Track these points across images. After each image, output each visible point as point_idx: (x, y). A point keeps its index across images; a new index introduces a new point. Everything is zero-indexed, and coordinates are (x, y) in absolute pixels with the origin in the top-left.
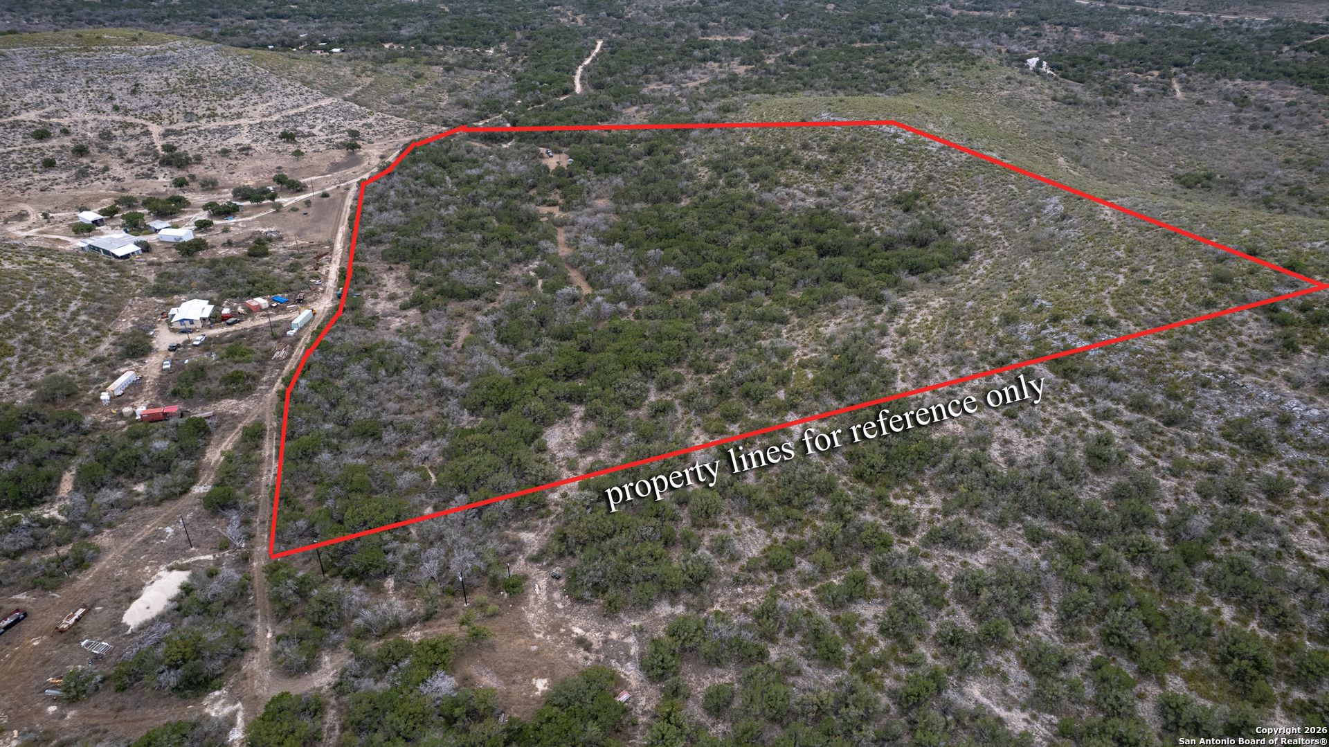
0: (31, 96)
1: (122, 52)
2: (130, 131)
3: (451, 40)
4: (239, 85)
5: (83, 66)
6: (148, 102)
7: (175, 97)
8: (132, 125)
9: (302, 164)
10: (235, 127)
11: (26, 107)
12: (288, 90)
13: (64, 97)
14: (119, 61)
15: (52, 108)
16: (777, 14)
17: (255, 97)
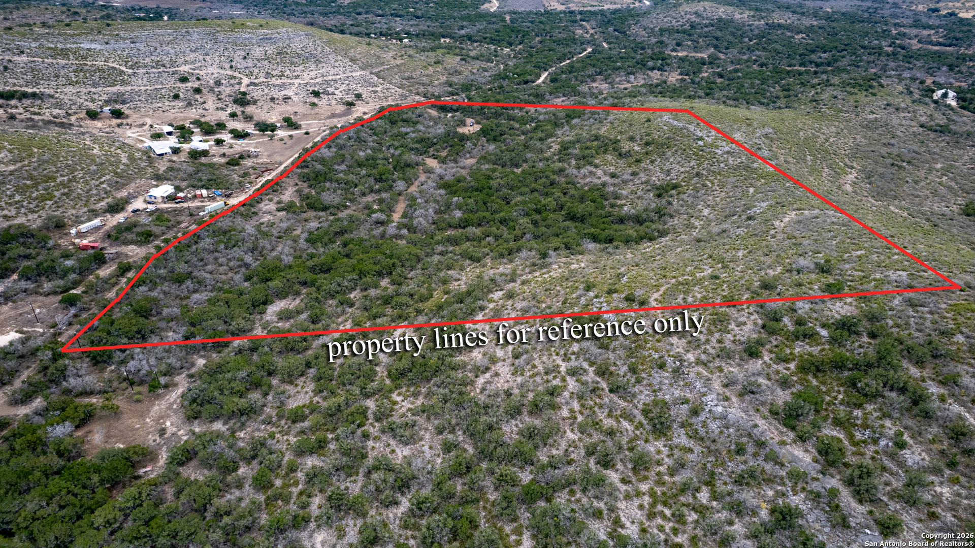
0: (191, 57)
1: (249, 33)
2: (232, 82)
3: (488, 40)
4: (307, 58)
5: (225, 41)
6: (250, 65)
7: (266, 63)
8: (235, 78)
9: (313, 112)
10: (291, 84)
11: (186, 63)
12: (337, 64)
13: (208, 58)
14: (245, 39)
15: (199, 64)
16: (747, 40)
17: (313, 67)
